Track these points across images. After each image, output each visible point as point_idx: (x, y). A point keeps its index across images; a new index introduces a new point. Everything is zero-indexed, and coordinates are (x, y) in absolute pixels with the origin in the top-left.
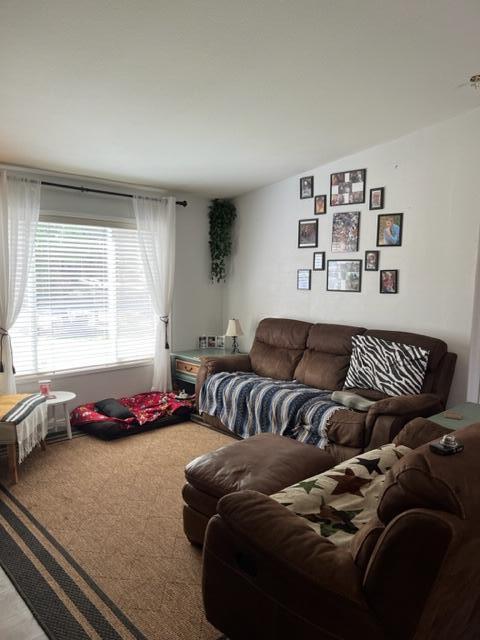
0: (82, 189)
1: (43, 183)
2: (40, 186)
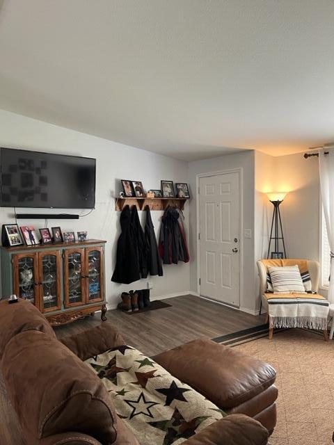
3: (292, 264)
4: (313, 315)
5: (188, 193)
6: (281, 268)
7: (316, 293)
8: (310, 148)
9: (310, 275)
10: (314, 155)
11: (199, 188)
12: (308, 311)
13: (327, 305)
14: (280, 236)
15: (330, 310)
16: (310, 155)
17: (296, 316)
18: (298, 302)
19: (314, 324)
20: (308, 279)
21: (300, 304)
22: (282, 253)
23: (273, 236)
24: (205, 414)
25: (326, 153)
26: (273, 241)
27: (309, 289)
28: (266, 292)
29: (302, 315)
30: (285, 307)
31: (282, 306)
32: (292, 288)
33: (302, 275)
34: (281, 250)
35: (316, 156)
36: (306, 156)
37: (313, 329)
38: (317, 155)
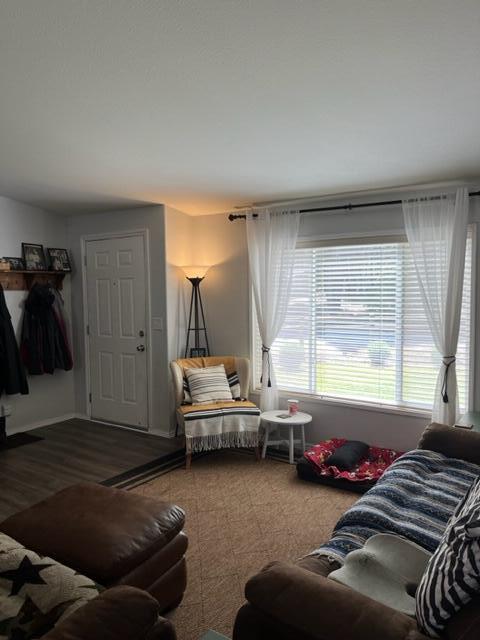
0: (350, 207)
1: (301, 211)
2: (298, 215)
3: (216, 364)
4: (242, 429)
5: (67, 265)
6: (202, 370)
7: (245, 400)
8: (237, 208)
9: (239, 376)
10: (240, 217)
11: (85, 257)
12: (235, 424)
13: (258, 414)
14: (201, 326)
15: (262, 420)
16: (236, 217)
17: (220, 432)
18: (224, 414)
19: (243, 441)
20: (237, 382)
21: (225, 417)
22: (204, 349)
23: (193, 326)
24: (72, 596)
25: (255, 216)
26: (192, 333)
27: (238, 395)
28: (182, 405)
29: (228, 430)
30: (207, 422)
31: (203, 421)
32: (216, 396)
33: (228, 377)
34: (203, 345)
35: (243, 219)
36: (232, 218)
37: (241, 448)
38: (244, 217)
